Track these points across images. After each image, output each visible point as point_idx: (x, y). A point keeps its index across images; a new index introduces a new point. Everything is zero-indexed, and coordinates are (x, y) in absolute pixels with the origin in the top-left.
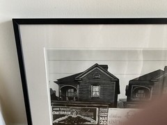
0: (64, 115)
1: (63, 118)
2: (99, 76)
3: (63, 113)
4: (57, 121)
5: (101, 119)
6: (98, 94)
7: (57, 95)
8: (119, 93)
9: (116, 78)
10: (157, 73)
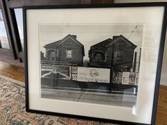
0: (48, 72)
1: (48, 74)
3: (47, 70)
4: (43, 76)
5: (73, 75)
6: (71, 56)
7: (45, 56)
8: (84, 56)
9: (81, 44)
10: (108, 41)
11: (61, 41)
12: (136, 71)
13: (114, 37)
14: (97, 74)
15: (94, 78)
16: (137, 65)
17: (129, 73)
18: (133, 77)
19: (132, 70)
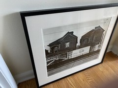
0: (52, 60)
1: (52, 62)
4: (49, 64)
5: (69, 56)
6: (68, 46)
8: (77, 43)
11: (62, 38)
13: (96, 28)
15: (81, 53)
17: (98, 45)
19: (100, 43)
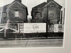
2: (18, 6)
5: (20, 29)
6: (18, 15)
8: (28, 15)
9: (25, 7)
12: (63, 23)
14: (37, 27)
15: (36, 30)
16: (63, 19)
17: (58, 25)
18: (60, 27)
19: (60, 23)
